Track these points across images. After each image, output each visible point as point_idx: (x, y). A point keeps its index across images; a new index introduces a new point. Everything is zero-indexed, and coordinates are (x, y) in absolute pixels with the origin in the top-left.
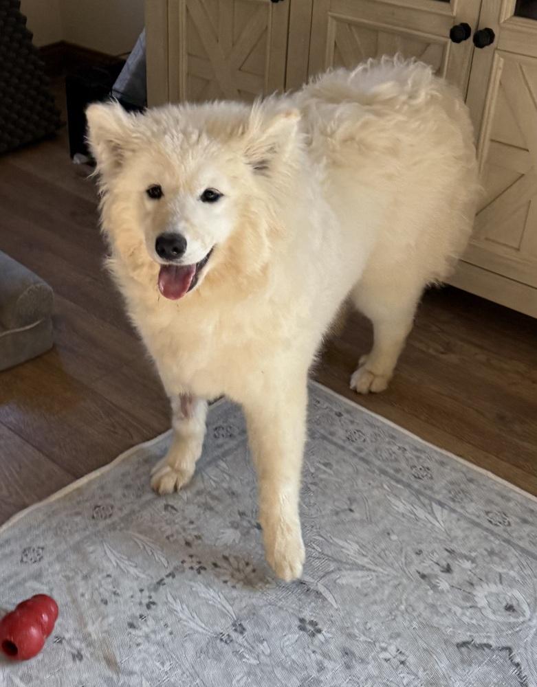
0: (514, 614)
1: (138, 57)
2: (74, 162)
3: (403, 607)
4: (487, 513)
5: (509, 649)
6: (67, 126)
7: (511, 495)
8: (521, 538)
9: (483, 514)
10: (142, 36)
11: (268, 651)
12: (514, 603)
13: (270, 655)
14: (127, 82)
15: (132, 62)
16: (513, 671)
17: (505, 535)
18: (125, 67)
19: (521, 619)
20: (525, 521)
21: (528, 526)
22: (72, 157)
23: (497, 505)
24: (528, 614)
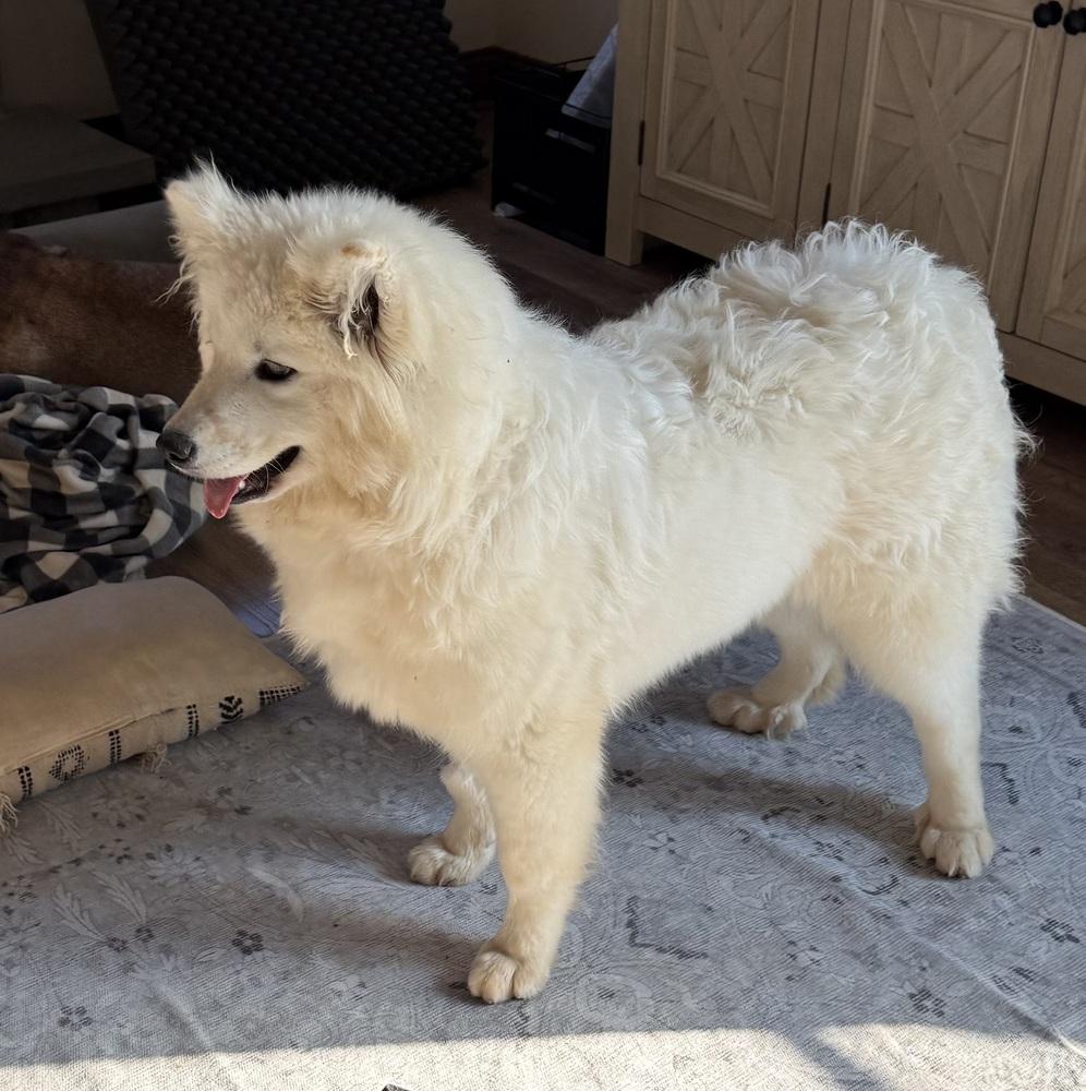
0: (1020, 735)
1: (605, 62)
2: (496, 214)
3: (873, 718)
4: (1014, 639)
5: (1004, 766)
6: (491, 165)
7: (1053, 624)
8: (1052, 666)
9: (1007, 639)
10: (614, 31)
11: (691, 743)
12: (1023, 726)
13: (693, 746)
14: (585, 97)
15: (595, 69)
16: (1003, 785)
17: (1033, 662)
18: (586, 76)
19: (1027, 741)
20: (1064, 650)
21: (1066, 655)
22: (493, 208)
23: (1031, 632)
24: (1039, 737)
